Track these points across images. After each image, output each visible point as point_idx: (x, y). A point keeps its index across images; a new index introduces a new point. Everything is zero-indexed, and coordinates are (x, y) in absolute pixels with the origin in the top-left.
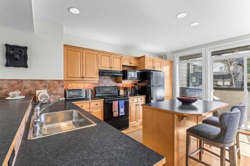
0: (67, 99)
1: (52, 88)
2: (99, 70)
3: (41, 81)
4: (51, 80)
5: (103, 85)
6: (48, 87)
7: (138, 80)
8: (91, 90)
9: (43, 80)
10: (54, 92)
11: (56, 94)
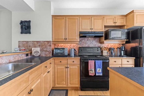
0: (54, 55)
1: (44, 47)
2: (80, 32)
3: (37, 42)
4: (43, 41)
5: (86, 46)
6: (42, 46)
7: (126, 40)
8: (75, 50)
9: (39, 41)
10: (45, 50)
11: (46, 51)
